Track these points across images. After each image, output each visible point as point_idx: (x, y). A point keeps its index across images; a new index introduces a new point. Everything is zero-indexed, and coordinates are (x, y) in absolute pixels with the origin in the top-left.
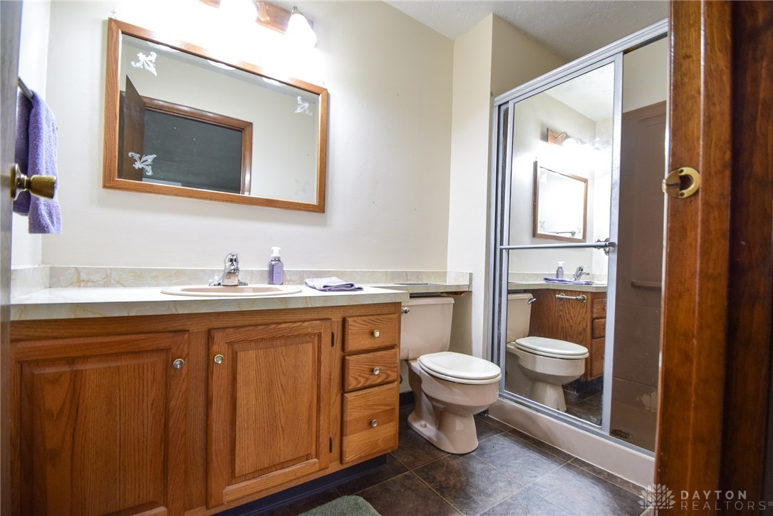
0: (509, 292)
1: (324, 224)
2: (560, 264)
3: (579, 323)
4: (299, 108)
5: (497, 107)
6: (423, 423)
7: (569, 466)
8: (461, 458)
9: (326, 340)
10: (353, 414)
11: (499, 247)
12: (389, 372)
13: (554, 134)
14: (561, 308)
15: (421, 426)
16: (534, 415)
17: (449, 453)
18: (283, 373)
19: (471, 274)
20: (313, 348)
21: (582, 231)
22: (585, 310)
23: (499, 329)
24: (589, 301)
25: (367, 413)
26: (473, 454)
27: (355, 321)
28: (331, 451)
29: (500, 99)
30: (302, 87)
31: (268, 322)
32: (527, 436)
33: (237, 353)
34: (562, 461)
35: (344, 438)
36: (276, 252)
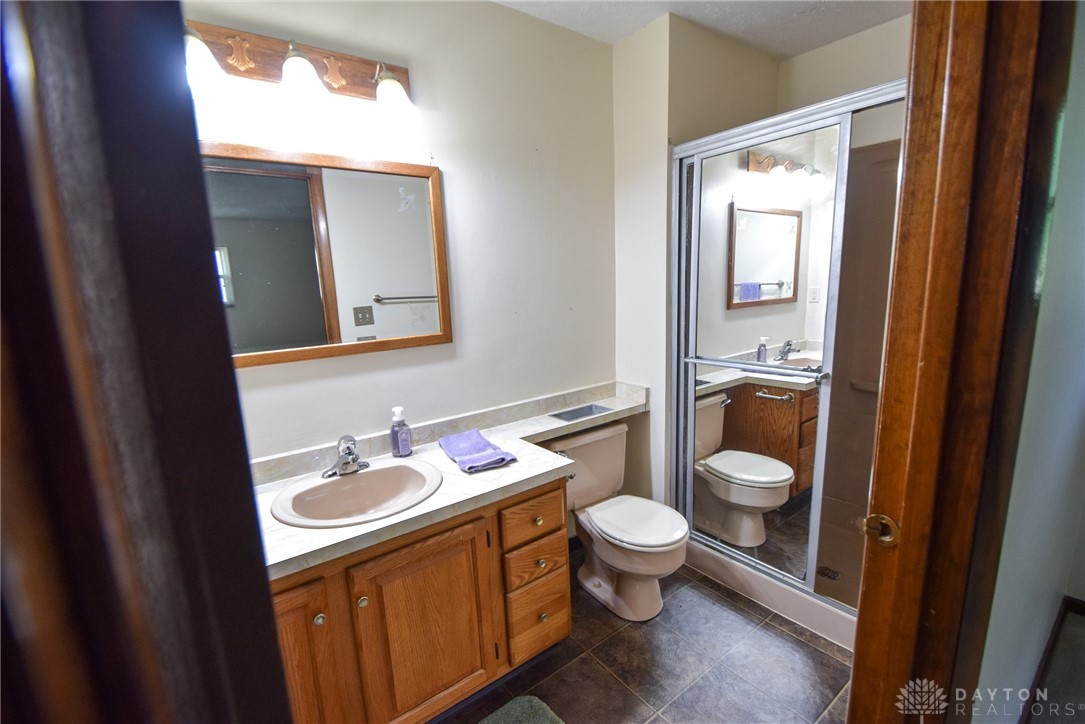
0: (697, 399)
1: (453, 356)
2: (763, 340)
3: (784, 428)
4: (403, 205)
5: (678, 161)
6: (597, 580)
7: (767, 626)
8: (644, 626)
9: (482, 542)
10: (517, 614)
11: (683, 360)
12: (556, 558)
13: (758, 158)
14: (762, 407)
15: (595, 586)
16: (728, 562)
17: (629, 621)
18: (437, 594)
19: (648, 390)
20: (468, 557)
21: (792, 286)
22: (791, 412)
23: (685, 458)
24: (798, 401)
25: (534, 608)
26: (657, 619)
27: (513, 513)
28: (497, 657)
29: (681, 150)
30: (404, 172)
31: (412, 541)
32: (719, 585)
33: (381, 587)
34: (759, 619)
35: (511, 640)
36: (398, 413)
